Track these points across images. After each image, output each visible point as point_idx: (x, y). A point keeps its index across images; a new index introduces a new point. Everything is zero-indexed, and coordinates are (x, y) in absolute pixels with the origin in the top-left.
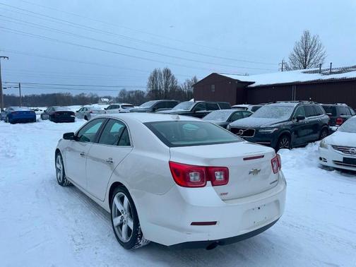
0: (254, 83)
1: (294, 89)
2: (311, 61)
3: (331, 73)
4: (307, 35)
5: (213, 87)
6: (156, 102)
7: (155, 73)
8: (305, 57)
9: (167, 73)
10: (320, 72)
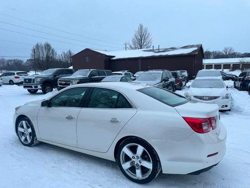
0: (114, 57)
1: (140, 61)
2: (145, 44)
3: (159, 52)
4: (141, 27)
5: (87, 58)
6: (56, 69)
7: (37, 46)
8: (141, 41)
9: (48, 47)
10: (153, 51)
